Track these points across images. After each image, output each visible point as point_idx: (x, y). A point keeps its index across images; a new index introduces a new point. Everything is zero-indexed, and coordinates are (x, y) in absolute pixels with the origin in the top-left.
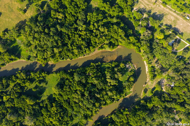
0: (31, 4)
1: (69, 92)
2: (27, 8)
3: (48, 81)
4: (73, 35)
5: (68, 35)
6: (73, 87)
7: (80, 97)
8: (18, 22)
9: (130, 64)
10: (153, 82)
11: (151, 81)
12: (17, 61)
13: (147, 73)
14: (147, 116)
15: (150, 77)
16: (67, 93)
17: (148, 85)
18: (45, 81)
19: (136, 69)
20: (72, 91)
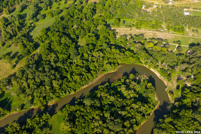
0: (20, 60)
1: (85, 123)
2: (17, 63)
3: (52, 125)
4: (70, 67)
5: (64, 68)
6: (87, 116)
7: (101, 122)
8: (7, 77)
9: (139, 76)
10: (172, 82)
11: (170, 82)
12: (6, 116)
13: (160, 78)
14: (194, 114)
15: (166, 79)
16: (82, 126)
17: (169, 87)
18: (48, 125)
19: (148, 78)
20: (88, 121)
